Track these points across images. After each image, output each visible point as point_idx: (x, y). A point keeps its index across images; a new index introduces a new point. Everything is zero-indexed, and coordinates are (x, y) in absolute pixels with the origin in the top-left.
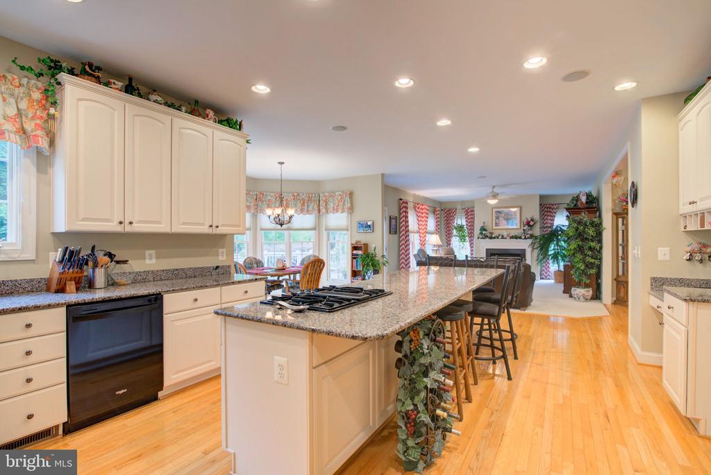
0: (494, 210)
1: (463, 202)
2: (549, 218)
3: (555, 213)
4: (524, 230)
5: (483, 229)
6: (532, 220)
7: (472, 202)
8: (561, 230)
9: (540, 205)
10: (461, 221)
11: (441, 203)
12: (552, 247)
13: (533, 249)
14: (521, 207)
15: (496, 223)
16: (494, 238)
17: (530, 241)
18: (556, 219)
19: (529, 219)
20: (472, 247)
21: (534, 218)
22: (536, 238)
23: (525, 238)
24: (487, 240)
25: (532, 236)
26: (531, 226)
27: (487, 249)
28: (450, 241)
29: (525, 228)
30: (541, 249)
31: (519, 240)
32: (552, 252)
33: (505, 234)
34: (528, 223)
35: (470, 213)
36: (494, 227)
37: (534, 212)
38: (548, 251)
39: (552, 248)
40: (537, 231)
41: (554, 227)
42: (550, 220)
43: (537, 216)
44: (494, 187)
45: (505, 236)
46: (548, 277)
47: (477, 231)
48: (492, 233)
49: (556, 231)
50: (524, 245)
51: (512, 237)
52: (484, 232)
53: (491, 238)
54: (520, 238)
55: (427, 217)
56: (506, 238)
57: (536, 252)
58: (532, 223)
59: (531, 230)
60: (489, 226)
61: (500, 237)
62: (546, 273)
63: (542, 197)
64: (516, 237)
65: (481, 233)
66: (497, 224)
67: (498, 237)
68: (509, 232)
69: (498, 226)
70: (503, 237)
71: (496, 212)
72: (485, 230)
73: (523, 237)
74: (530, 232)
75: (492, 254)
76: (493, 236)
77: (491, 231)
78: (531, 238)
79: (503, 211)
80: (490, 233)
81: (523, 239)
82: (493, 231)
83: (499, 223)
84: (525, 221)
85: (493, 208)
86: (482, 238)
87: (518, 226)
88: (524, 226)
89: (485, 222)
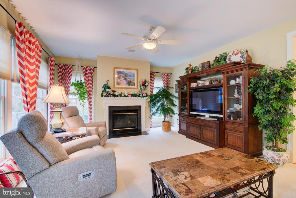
0: (116, 70)
1: (81, 60)
3: (154, 79)
4: (141, 90)
5: (106, 87)
6: (146, 81)
7: (96, 61)
10: (77, 77)
14: (137, 70)
15: (118, 82)
16: (118, 96)
19: (144, 81)
20: (91, 105)
22: (149, 96)
23: (143, 97)
24: (111, 98)
26: (146, 86)
27: (109, 107)
33: (126, 92)
34: (143, 84)
35: (89, 71)
36: (116, 86)
43: (148, 79)
45: (126, 95)
47: (98, 88)
48: (114, 91)
51: (133, 96)
52: (107, 90)
53: (114, 96)
54: (139, 96)
56: (128, 96)
58: (146, 84)
59: (145, 89)
60: (111, 84)
61: (123, 95)
64: (136, 96)
65: (105, 91)
66: (118, 84)
67: (121, 95)
68: (128, 90)
69: (119, 85)
70: (124, 96)
71: (118, 72)
72: (109, 88)
74: (145, 92)
75: (115, 111)
76: (116, 94)
77: (113, 89)
78: (146, 96)
79: (123, 72)
80: (113, 91)
81: (142, 97)
82: (115, 90)
83: (120, 82)
84: (141, 83)
85: (115, 68)
86: (106, 96)
87: (136, 86)
88: (141, 86)
89: (108, 80)
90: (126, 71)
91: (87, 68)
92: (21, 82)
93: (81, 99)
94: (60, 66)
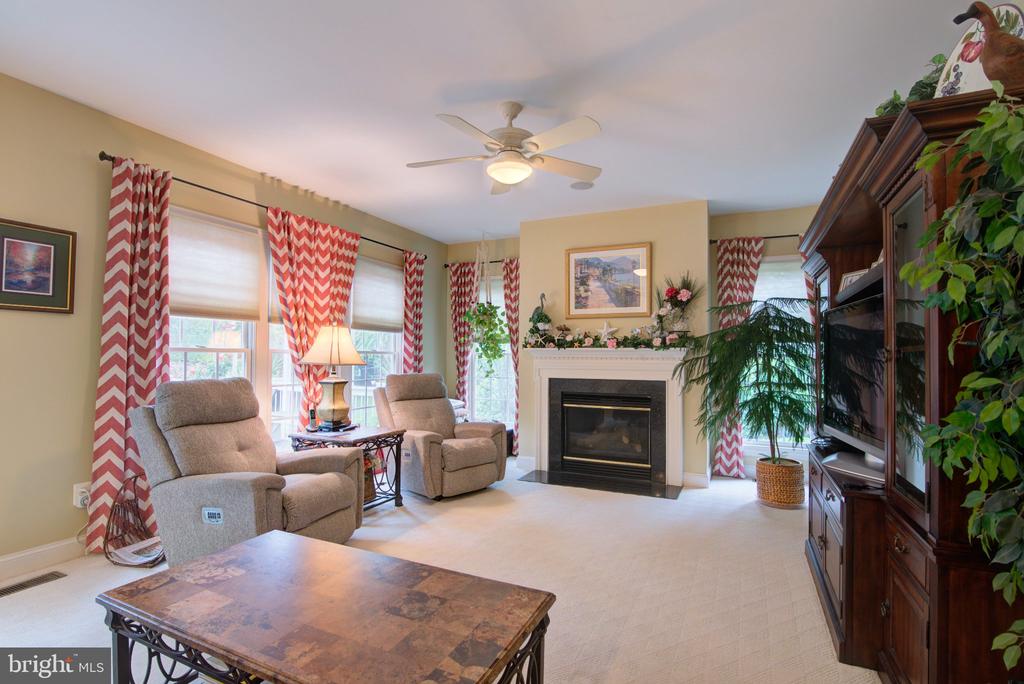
0: (575, 257)
2: (739, 282)
3: (757, 267)
4: (660, 318)
5: (540, 316)
6: (687, 285)
8: (780, 318)
9: (711, 242)
11: (442, 247)
12: (751, 374)
13: (689, 382)
14: (651, 247)
15: (577, 297)
16: (571, 344)
17: (678, 355)
18: (758, 286)
19: (677, 284)
20: (519, 377)
21: (693, 278)
22: (698, 343)
23: (664, 345)
24: (551, 350)
25: (684, 339)
26: (683, 306)
27: (550, 380)
28: (465, 353)
29: (662, 312)
30: (714, 384)
31: (643, 351)
32: (751, 394)
33: (603, 330)
34: (673, 296)
35: (511, 272)
36: (574, 312)
37: (692, 261)
38: (734, 388)
39: (752, 378)
40: (701, 322)
41: (755, 308)
42: (743, 289)
43: (700, 273)
44: (516, 109)
45: (603, 339)
46: (735, 470)
48: (565, 330)
49: (764, 317)
50: (657, 366)
51: (624, 343)
52: (541, 326)
53: (561, 344)
54: (649, 344)
55: (350, 273)
56: (605, 346)
57: (698, 390)
58: (684, 295)
59: (682, 317)
60: (561, 307)
61: (589, 341)
62: (729, 457)
63: (718, 218)
64: (635, 343)
65: (535, 331)
66: (581, 302)
67: (581, 343)
68: (617, 324)
69: (585, 306)
70: (597, 342)
71: (579, 263)
72: (547, 319)
73: (657, 342)
74: (678, 326)
75: (567, 397)
76: (569, 338)
77: (563, 323)
78: (682, 345)
79: (598, 259)
80: (560, 329)
81: (658, 348)
82: (568, 324)
83: (586, 298)
84: (664, 289)
85: (568, 253)
86: (537, 345)
87: (643, 307)
88: (661, 306)
89: (545, 296)
90: (605, 256)
91: (511, 262)
92: (285, 321)
93: (487, 355)
94: (454, 269)
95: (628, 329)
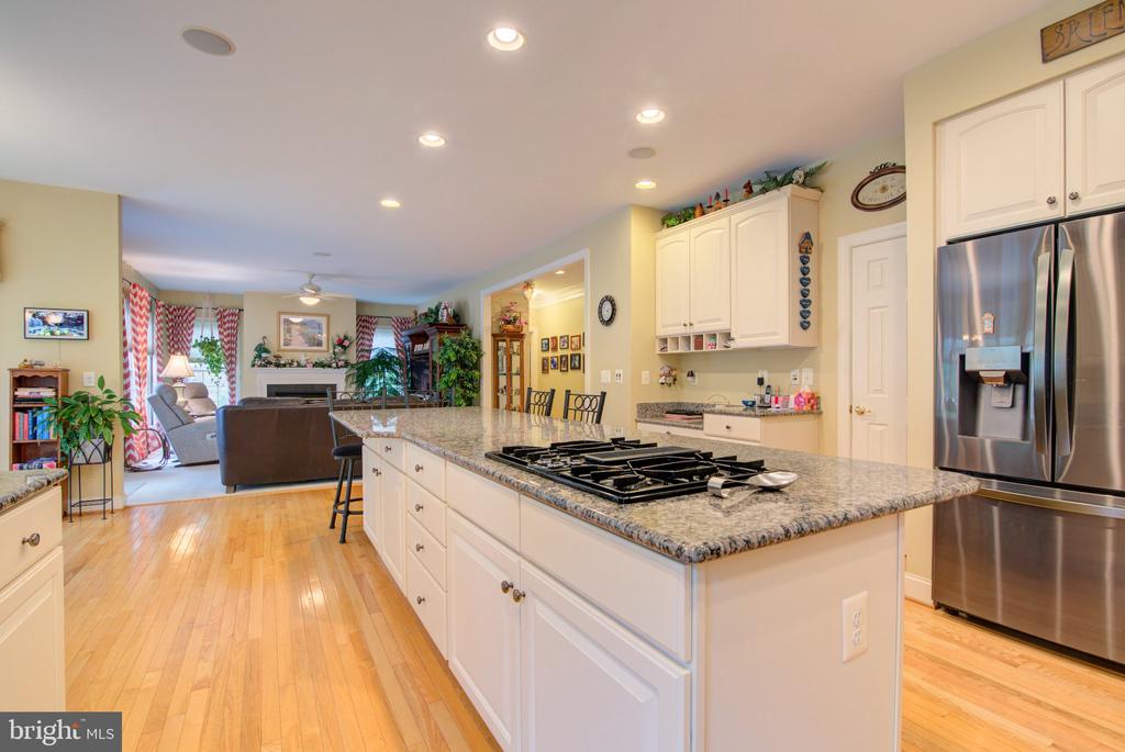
0: (283, 316)
1: (212, 295)
2: (366, 336)
3: (373, 329)
4: (334, 353)
5: (261, 349)
6: (346, 338)
7: (240, 297)
8: (389, 356)
9: (357, 317)
10: (205, 330)
13: (347, 384)
14: (328, 316)
15: (285, 340)
16: (284, 365)
17: (344, 371)
18: (375, 340)
19: (342, 337)
20: (233, 383)
21: (349, 335)
22: (352, 366)
23: (338, 367)
24: (272, 369)
25: (347, 364)
26: (345, 348)
27: (268, 386)
29: (335, 350)
31: (327, 370)
33: (302, 359)
34: (341, 343)
35: (230, 318)
36: (283, 347)
37: (349, 327)
40: (354, 356)
41: (376, 352)
42: (368, 339)
43: (352, 333)
44: (312, 275)
45: (303, 363)
47: (247, 352)
48: (277, 357)
49: (380, 355)
50: (335, 377)
51: (316, 365)
52: (264, 355)
53: (278, 365)
54: (330, 366)
56: (305, 366)
58: (346, 343)
59: (344, 353)
60: (272, 345)
61: (295, 364)
63: (360, 304)
64: (322, 365)
65: (259, 356)
66: (287, 342)
67: (291, 365)
68: (309, 355)
69: (290, 345)
70: (299, 365)
71: (286, 320)
72: (267, 351)
73: (334, 365)
74: (343, 357)
75: (279, 394)
76: (282, 362)
77: (277, 354)
78: (346, 367)
80: (275, 356)
81: (334, 368)
82: (281, 354)
83: (291, 340)
84: (336, 339)
85: (280, 313)
86: (260, 366)
87: (324, 347)
88: (334, 348)
89: (265, 337)
91: (225, 311)
93: (214, 372)
94: (171, 310)
95: (316, 358)
